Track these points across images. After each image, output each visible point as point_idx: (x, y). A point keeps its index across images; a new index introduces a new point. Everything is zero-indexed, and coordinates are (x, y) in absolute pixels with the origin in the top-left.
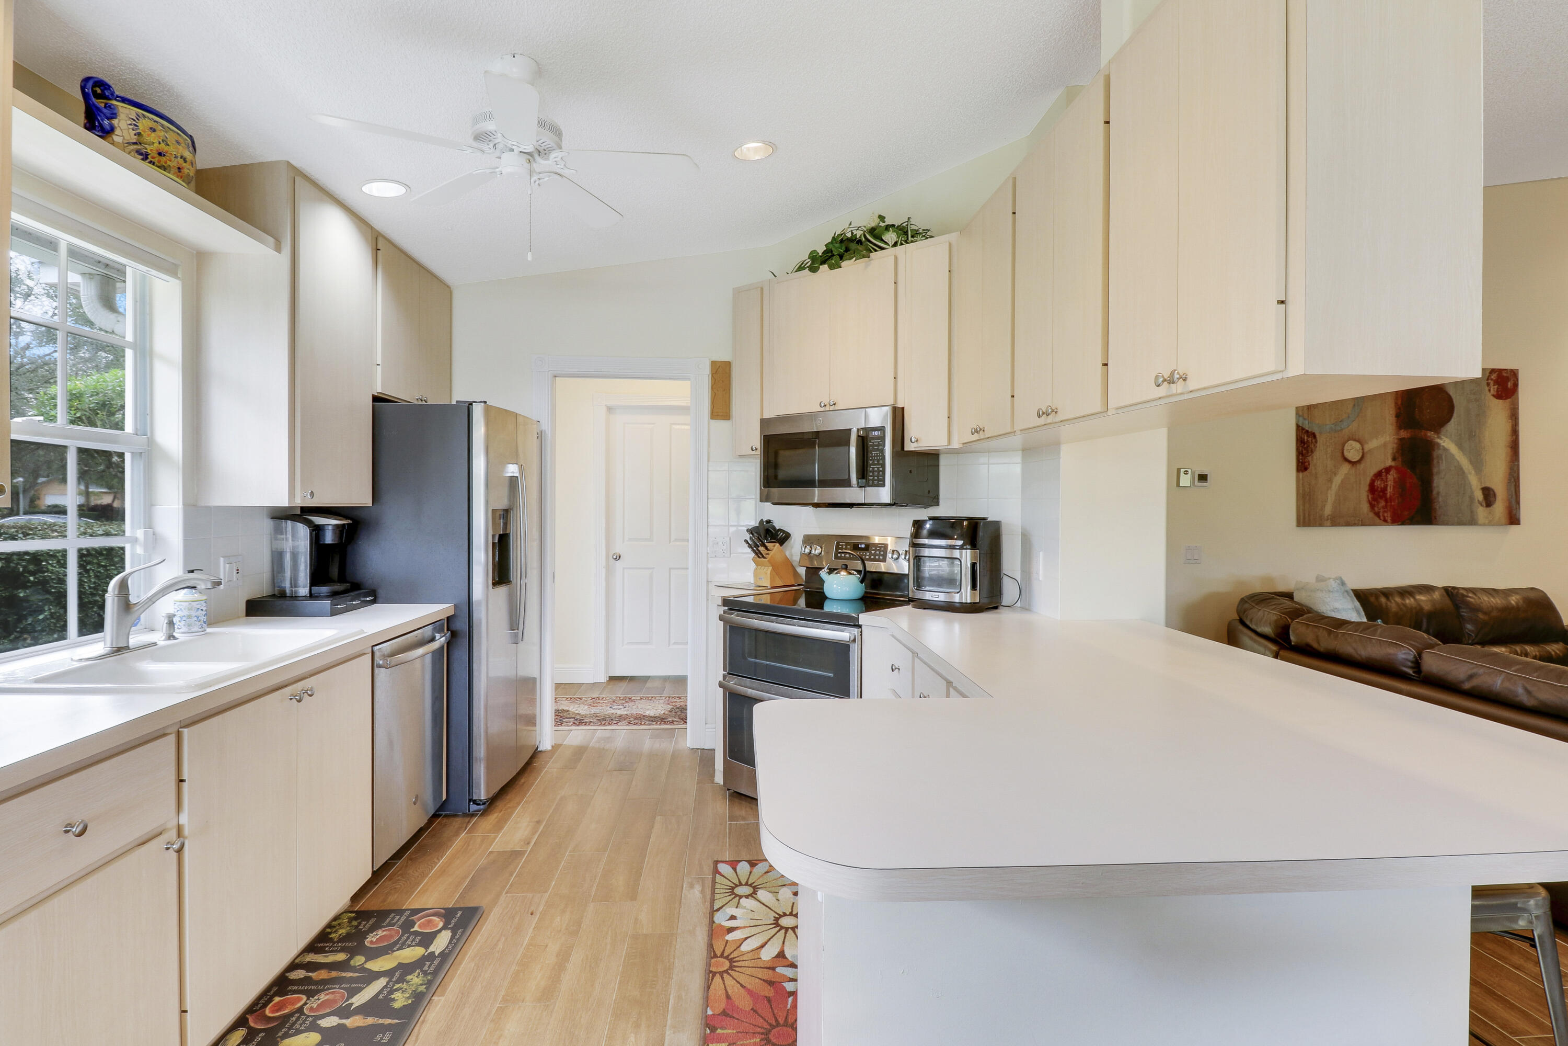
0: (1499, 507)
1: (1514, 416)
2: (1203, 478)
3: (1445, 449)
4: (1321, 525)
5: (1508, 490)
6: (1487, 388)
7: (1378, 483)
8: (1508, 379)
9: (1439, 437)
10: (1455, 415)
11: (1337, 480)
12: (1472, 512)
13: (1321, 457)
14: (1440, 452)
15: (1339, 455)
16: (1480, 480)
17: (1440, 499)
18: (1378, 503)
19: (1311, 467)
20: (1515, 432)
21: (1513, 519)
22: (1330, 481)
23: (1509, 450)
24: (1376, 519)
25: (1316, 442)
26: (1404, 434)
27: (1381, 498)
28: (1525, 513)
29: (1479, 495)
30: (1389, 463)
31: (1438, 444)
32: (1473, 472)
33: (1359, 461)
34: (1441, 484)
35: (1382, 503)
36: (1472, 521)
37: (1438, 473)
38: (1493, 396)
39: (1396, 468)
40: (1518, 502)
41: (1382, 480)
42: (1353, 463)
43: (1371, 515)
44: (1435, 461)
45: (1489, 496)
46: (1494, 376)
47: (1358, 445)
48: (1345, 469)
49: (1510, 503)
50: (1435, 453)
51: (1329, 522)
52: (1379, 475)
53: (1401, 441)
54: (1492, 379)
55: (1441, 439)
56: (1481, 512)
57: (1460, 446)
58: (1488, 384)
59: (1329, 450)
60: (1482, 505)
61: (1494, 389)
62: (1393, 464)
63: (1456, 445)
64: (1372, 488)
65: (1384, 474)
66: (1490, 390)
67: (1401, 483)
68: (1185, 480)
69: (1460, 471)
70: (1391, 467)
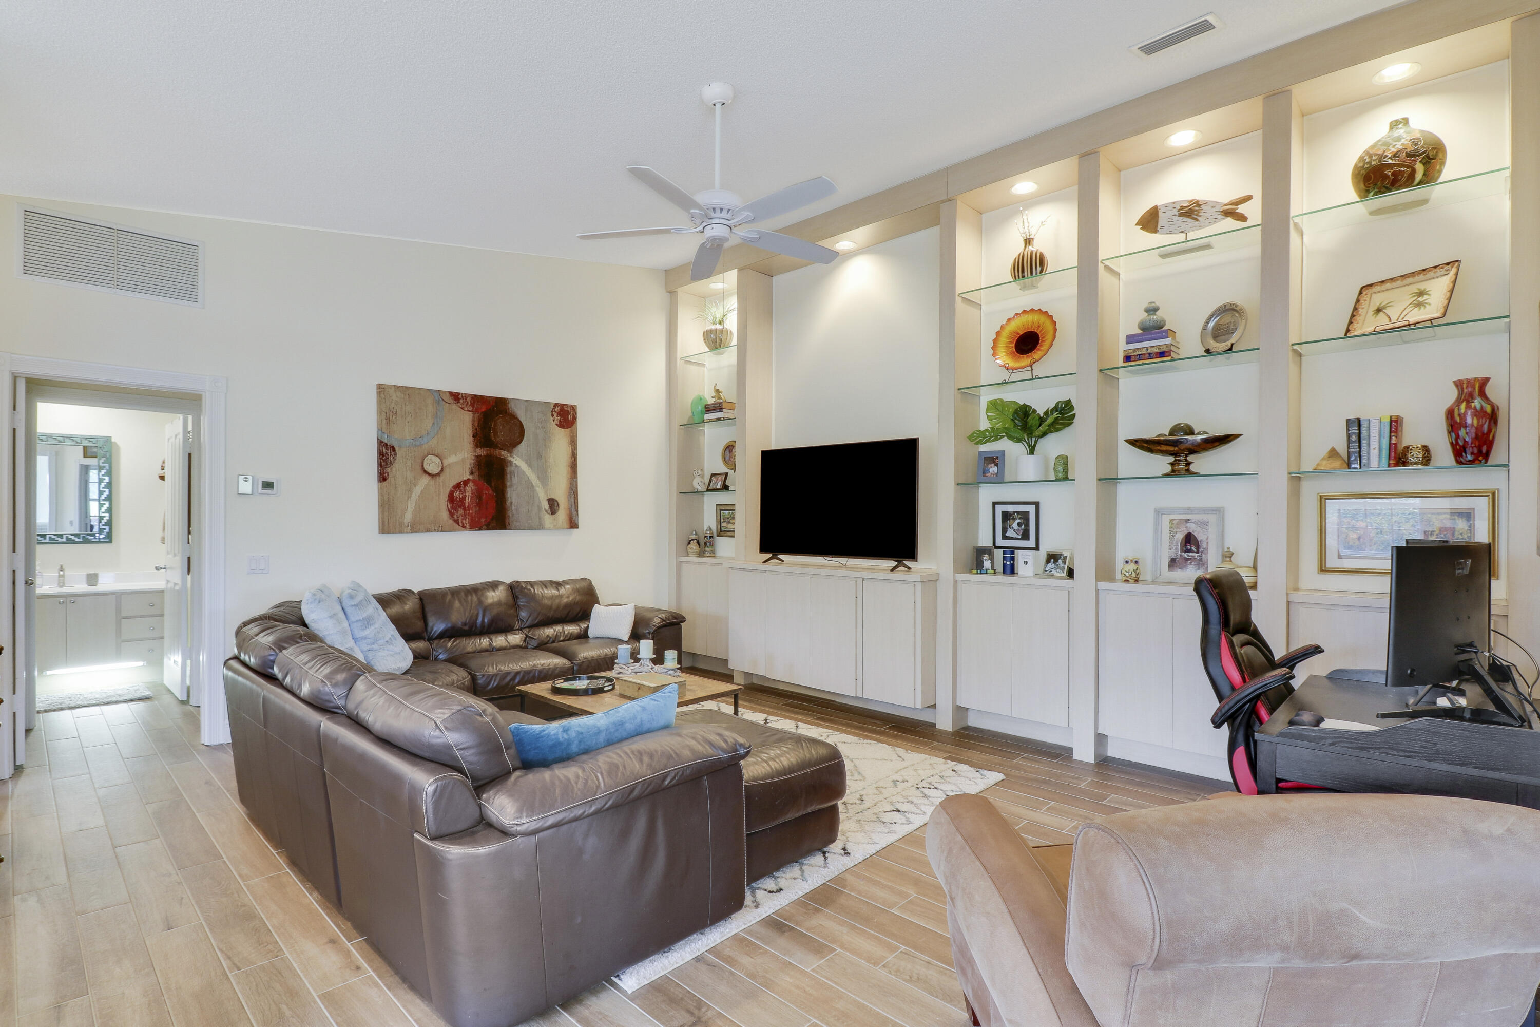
0: (562, 514)
1: (573, 442)
2: (268, 485)
3: (516, 466)
4: (401, 532)
5: (569, 500)
6: (551, 419)
7: (457, 494)
8: (568, 412)
9: (511, 456)
10: (525, 438)
11: (418, 490)
12: (540, 518)
13: (400, 469)
14: (513, 468)
15: (418, 467)
16: (546, 492)
17: (513, 508)
18: (457, 511)
19: (391, 479)
20: (574, 455)
21: (573, 524)
22: (410, 491)
23: (570, 469)
24: (456, 525)
25: (395, 455)
26: (481, 452)
27: (460, 507)
28: (582, 519)
29: (546, 505)
30: (467, 476)
31: (511, 462)
32: (540, 486)
33: (439, 474)
34: (514, 495)
35: (461, 512)
36: (540, 527)
37: (511, 486)
38: (557, 425)
39: (474, 481)
40: (577, 511)
41: (461, 491)
42: (432, 476)
43: (451, 521)
44: (509, 476)
45: (553, 505)
46: (557, 409)
47: (437, 460)
48: (425, 480)
49: (570, 511)
50: (508, 470)
51: (409, 529)
52: (458, 486)
53: (478, 457)
54: (555, 412)
55: (514, 458)
56: (548, 519)
57: (530, 465)
58: (553, 415)
59: (409, 463)
60: (548, 513)
61: (557, 419)
62: (471, 477)
63: (526, 463)
64: (451, 498)
65: (462, 486)
66: (554, 420)
67: (478, 494)
68: (246, 487)
69: (530, 486)
70: (469, 480)
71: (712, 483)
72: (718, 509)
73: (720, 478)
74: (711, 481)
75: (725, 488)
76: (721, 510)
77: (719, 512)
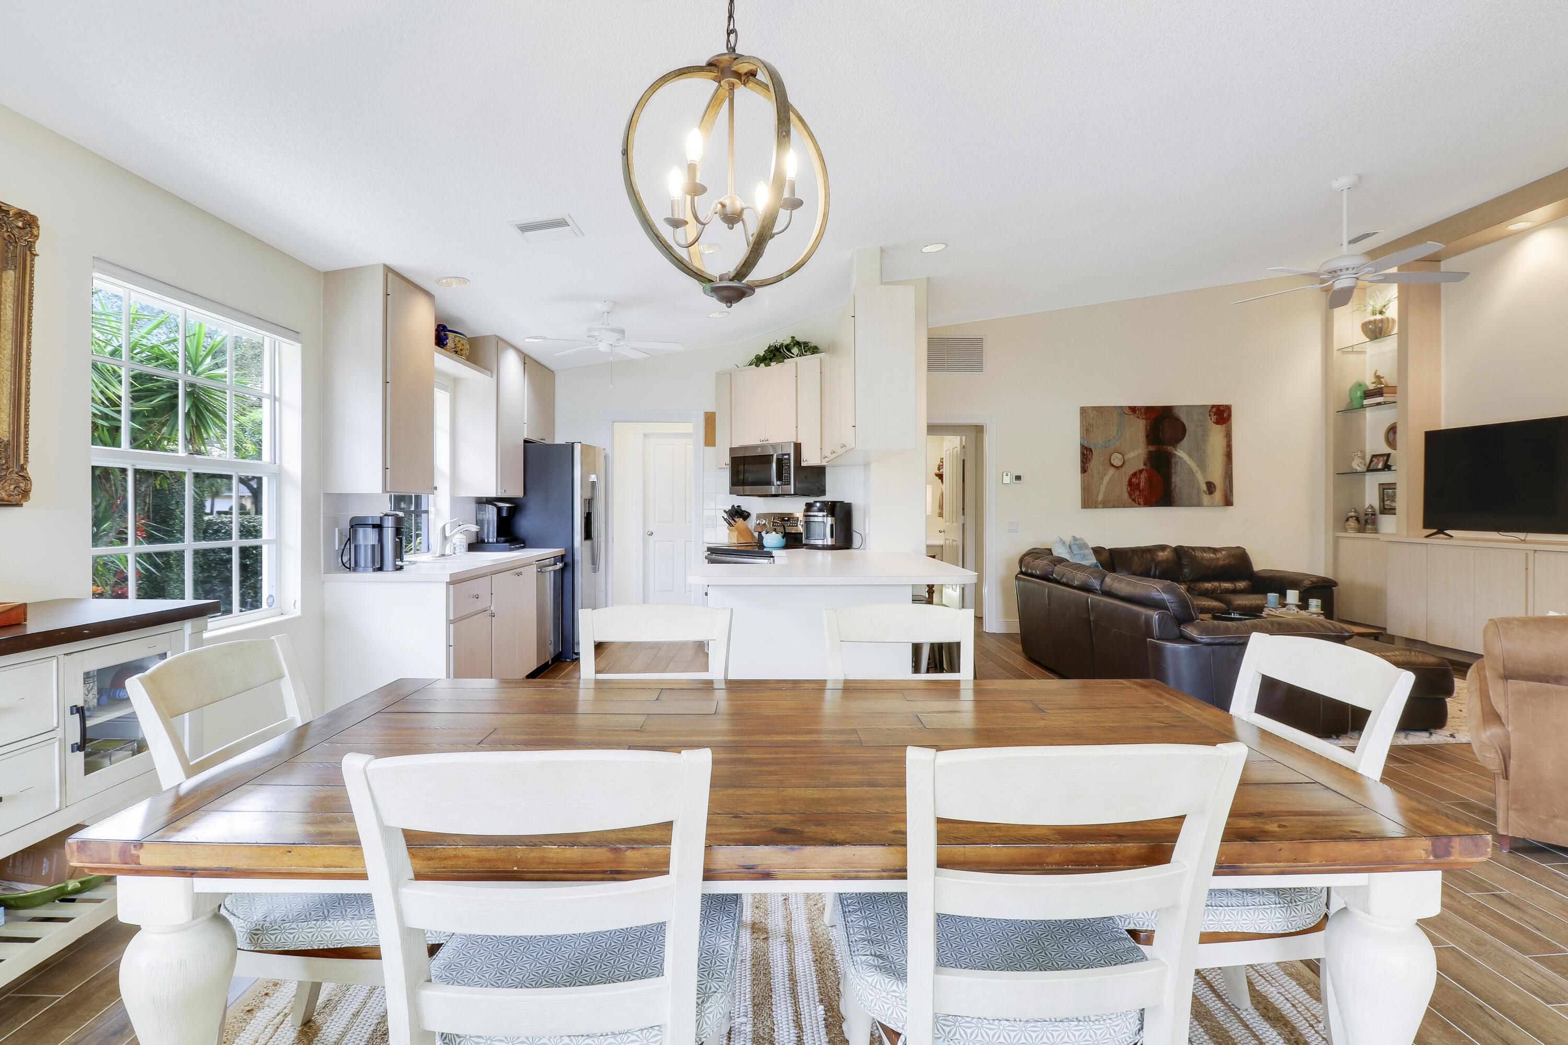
0: (1218, 495)
1: (1228, 436)
2: (1018, 478)
3: (1180, 457)
4: (1096, 507)
5: (1225, 483)
6: (1209, 418)
7: (1134, 480)
8: (1224, 411)
9: (1176, 450)
10: (1187, 435)
11: (1107, 479)
12: (1199, 498)
13: (1096, 464)
14: (1177, 459)
15: (1107, 462)
16: (1204, 477)
17: (1177, 490)
18: (1134, 493)
19: (1089, 471)
20: (1229, 446)
21: (1228, 502)
22: (1102, 479)
23: (1225, 457)
24: (1134, 503)
25: (1092, 454)
26: (1151, 448)
27: (1136, 489)
28: (1236, 498)
29: (1204, 487)
30: (1142, 467)
31: (1175, 455)
32: (1200, 472)
33: (1121, 466)
34: (1178, 480)
35: (1137, 493)
36: (1199, 504)
37: (1175, 473)
38: (1214, 422)
39: (1147, 470)
40: (1231, 491)
41: (1137, 478)
42: (1117, 468)
43: (1130, 500)
44: (1173, 466)
45: (1211, 487)
46: (1214, 410)
47: (1120, 456)
48: (1112, 471)
49: (1226, 492)
50: (1173, 461)
51: (1101, 506)
52: (1134, 475)
53: (1150, 453)
54: (1213, 412)
55: (1177, 451)
56: (1206, 498)
57: (1190, 456)
58: (1210, 415)
59: (1101, 459)
60: (1206, 493)
61: (1214, 418)
62: (1144, 467)
63: (1188, 454)
64: (1130, 483)
65: (1138, 474)
66: (1211, 419)
67: (1150, 480)
68: (1007, 480)
69: (1191, 471)
70: (1143, 469)
71: (1372, 464)
72: (1381, 488)
73: (1381, 459)
74: (1371, 461)
75: (1387, 467)
76: (1384, 489)
77: (1381, 490)
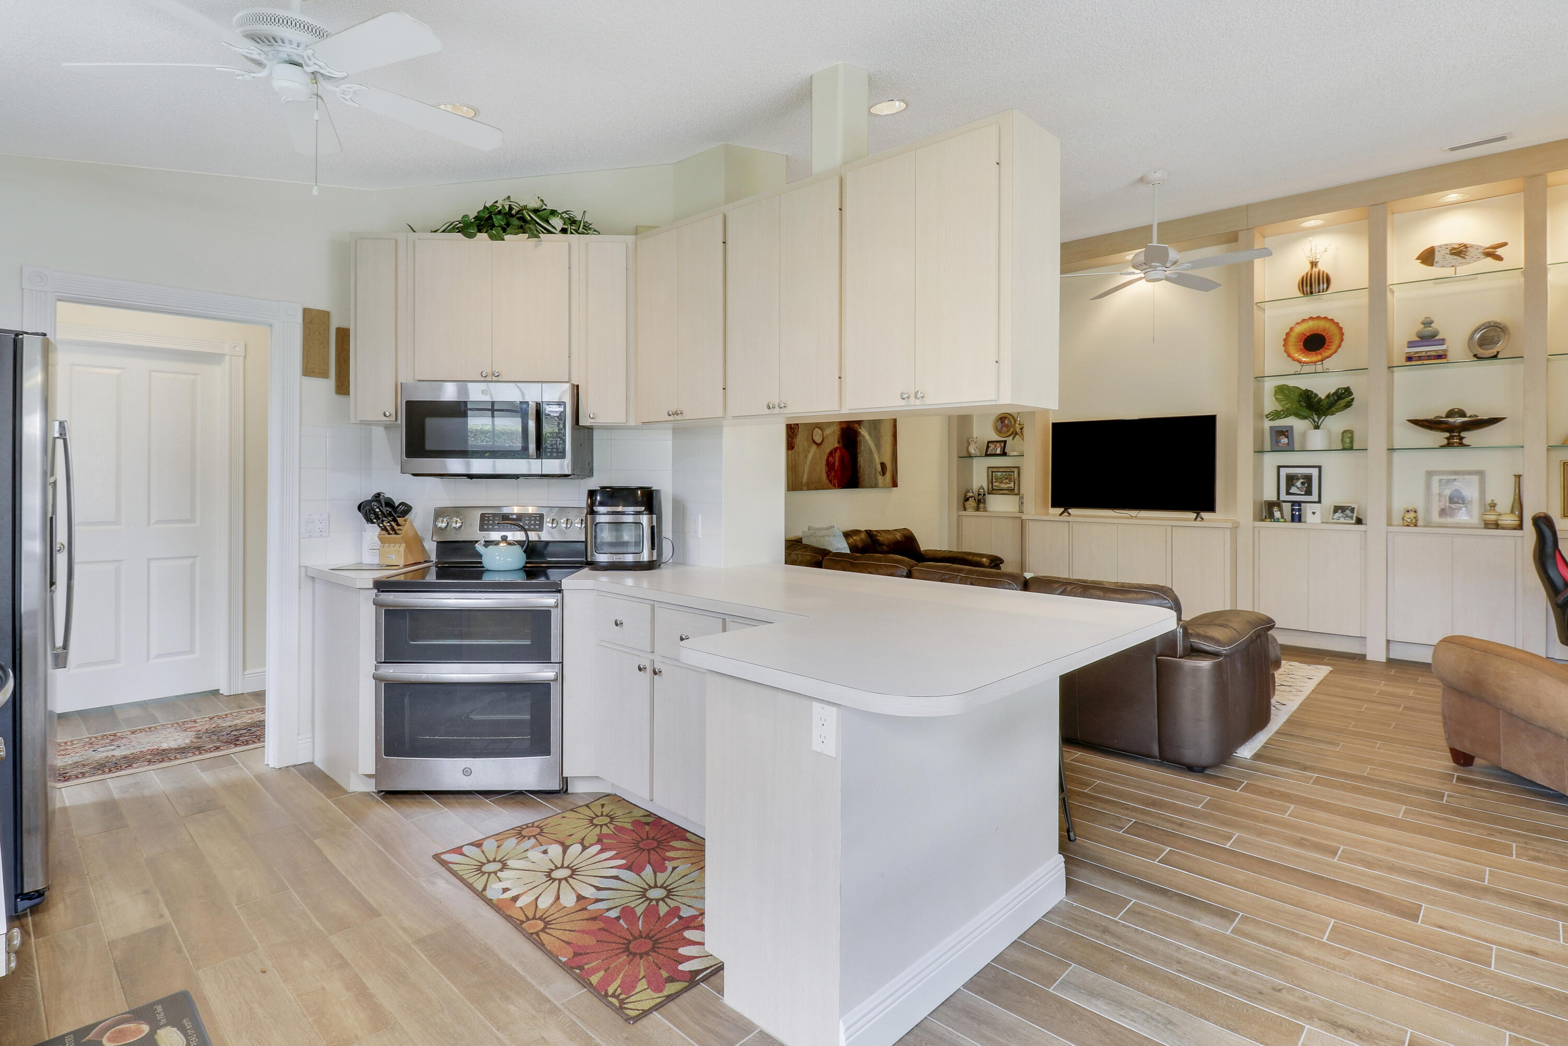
0: (888, 476)
3: (863, 436)
4: (801, 490)
5: (892, 464)
7: (831, 459)
9: (860, 428)
11: (810, 456)
12: (876, 479)
13: (801, 439)
14: (861, 438)
15: (810, 438)
16: (879, 457)
17: (862, 470)
18: (831, 473)
19: (796, 447)
20: (895, 426)
21: (895, 484)
22: (806, 457)
23: (892, 437)
24: (831, 485)
25: (798, 429)
27: (832, 470)
28: (900, 479)
29: (879, 468)
30: (836, 445)
31: (860, 433)
32: (876, 452)
33: (821, 444)
34: (862, 460)
35: (833, 474)
36: (876, 486)
37: (860, 453)
39: (840, 449)
40: (897, 473)
41: (833, 457)
42: (818, 445)
43: (827, 481)
44: (859, 444)
45: (883, 468)
47: (820, 432)
48: (814, 448)
49: (893, 473)
50: (859, 439)
51: (805, 488)
52: (831, 453)
53: (842, 429)
55: (861, 430)
56: (880, 479)
57: (871, 434)
59: (805, 434)
60: (880, 475)
62: (838, 445)
63: (868, 433)
64: (828, 463)
65: (834, 453)
67: (842, 459)
69: (871, 452)
70: (837, 447)
71: (988, 449)
72: (991, 471)
74: (987, 447)
77: (989, 473)
